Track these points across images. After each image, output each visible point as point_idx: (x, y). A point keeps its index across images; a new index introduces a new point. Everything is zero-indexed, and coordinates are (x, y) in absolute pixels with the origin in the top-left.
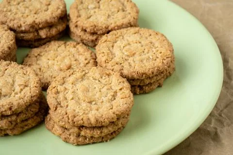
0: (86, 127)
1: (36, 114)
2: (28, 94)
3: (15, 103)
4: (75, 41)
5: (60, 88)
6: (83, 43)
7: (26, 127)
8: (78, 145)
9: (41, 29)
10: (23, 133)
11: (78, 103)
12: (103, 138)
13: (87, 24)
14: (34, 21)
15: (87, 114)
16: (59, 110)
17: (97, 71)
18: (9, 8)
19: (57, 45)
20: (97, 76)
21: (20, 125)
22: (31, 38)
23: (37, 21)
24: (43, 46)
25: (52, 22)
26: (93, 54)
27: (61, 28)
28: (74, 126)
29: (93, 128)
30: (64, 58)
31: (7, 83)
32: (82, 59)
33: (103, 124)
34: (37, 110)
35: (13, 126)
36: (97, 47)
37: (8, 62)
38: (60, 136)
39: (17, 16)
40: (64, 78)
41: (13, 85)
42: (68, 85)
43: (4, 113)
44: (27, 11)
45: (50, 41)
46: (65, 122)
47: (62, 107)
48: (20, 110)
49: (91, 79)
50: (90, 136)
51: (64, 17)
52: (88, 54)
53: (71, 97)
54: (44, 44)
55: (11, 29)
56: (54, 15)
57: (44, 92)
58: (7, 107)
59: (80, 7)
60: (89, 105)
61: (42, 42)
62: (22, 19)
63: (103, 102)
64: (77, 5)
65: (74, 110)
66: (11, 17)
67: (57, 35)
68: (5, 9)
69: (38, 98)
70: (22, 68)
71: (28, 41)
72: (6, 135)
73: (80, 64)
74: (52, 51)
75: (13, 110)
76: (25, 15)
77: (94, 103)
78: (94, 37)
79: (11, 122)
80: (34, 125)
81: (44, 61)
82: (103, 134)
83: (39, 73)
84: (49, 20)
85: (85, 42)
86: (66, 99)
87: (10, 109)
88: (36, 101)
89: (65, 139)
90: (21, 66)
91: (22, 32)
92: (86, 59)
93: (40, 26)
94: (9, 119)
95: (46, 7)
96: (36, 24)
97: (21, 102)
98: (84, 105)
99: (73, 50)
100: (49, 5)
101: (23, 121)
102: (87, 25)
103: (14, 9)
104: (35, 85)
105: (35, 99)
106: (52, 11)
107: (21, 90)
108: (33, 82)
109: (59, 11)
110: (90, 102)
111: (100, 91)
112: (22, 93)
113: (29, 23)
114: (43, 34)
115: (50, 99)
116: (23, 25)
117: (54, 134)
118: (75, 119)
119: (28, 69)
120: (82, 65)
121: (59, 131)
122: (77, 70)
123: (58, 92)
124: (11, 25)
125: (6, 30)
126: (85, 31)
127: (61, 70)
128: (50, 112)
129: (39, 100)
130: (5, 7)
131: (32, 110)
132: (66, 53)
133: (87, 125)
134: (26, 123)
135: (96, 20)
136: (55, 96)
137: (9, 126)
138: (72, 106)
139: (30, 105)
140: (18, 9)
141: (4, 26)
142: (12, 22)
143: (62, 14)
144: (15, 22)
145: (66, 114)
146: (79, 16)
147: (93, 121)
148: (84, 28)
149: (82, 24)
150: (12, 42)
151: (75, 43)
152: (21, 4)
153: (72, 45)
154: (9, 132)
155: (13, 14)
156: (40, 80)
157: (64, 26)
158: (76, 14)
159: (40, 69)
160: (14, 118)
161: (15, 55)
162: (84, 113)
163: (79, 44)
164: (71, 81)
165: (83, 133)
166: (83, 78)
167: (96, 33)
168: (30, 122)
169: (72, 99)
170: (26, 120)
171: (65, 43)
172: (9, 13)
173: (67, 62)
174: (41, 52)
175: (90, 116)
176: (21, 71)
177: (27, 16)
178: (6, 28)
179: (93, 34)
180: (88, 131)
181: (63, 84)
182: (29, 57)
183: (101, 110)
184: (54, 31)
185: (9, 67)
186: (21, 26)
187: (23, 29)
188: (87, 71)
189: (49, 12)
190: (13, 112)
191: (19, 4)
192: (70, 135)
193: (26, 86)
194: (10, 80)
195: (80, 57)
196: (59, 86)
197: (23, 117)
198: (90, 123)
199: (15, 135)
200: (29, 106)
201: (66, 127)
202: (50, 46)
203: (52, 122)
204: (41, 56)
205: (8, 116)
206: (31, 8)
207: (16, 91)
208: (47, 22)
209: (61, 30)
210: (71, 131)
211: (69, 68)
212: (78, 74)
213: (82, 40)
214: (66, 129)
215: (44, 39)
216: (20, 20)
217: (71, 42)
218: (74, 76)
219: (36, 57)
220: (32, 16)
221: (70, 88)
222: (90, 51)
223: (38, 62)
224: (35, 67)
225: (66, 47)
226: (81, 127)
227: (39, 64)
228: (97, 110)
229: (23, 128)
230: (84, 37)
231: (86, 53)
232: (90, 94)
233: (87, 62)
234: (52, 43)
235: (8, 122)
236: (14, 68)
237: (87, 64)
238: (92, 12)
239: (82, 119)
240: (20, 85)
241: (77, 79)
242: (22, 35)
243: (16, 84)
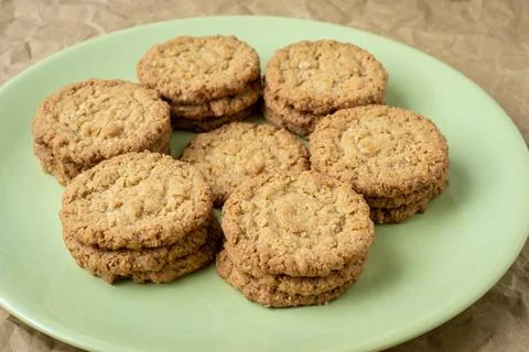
0: (289, 277)
1: (201, 248)
2: (190, 213)
3: (167, 228)
4: (273, 125)
5: (244, 204)
6: (286, 128)
7: (183, 271)
8: (272, 307)
9: (216, 100)
10: (177, 280)
11: (277, 232)
12: (317, 297)
13: (296, 96)
14: (204, 86)
15: (292, 253)
16: (243, 243)
17: (311, 177)
18: (161, 61)
19: (242, 130)
20: (311, 186)
21: (172, 266)
22: (198, 115)
23: (209, 86)
24: (218, 130)
25: (234, 90)
26: (303, 148)
27: (249, 99)
28: (268, 273)
29: (302, 279)
30: (253, 151)
31: (154, 191)
32: (283, 156)
33: (320, 273)
34: (203, 241)
35: (160, 267)
36: (311, 137)
37: (156, 155)
38: (240, 289)
39: (174, 75)
40: (252, 188)
41: (163, 196)
42: (260, 201)
43: (146, 243)
44: (192, 67)
45: (228, 122)
46: (252, 265)
47: (247, 238)
48: (174, 240)
49: (300, 191)
50: (294, 292)
51: (256, 82)
52: (294, 149)
53: (264, 222)
54: (219, 126)
55: (164, 98)
56: (239, 78)
57: (216, 212)
58: (151, 233)
59: (284, 65)
60: (295, 237)
61: (216, 122)
62: (183, 81)
63: (319, 234)
64: (280, 63)
65: (269, 246)
66: (164, 77)
67: (241, 111)
68: (154, 63)
69: (207, 220)
70: (181, 166)
71: (191, 120)
72: (148, 282)
73: (280, 164)
74: (231, 141)
75: (162, 238)
76: (189, 75)
77: (304, 234)
78: (308, 119)
79: (157, 259)
80: (196, 267)
81: (217, 157)
82: (318, 292)
83: (209, 177)
84: (229, 87)
85: (289, 126)
86: (255, 224)
87: (158, 236)
88: (202, 226)
89: (251, 294)
90: (178, 162)
91: (182, 104)
92: (291, 157)
93: (214, 95)
94: (156, 254)
95: (225, 62)
96: (207, 91)
97: (177, 225)
98: (287, 237)
99: (268, 140)
100: (231, 58)
101: (177, 259)
102: (296, 97)
103: (169, 63)
104: (202, 197)
105: (201, 221)
106: (236, 69)
107: (178, 204)
108: (199, 192)
109: (248, 71)
110: (298, 233)
111: (316, 215)
112: (180, 210)
113: (195, 89)
114: (218, 108)
115: (228, 223)
116: (184, 91)
117: (231, 284)
118: (271, 262)
119: (192, 169)
120: (283, 166)
121: (241, 280)
122: (277, 175)
123: (241, 213)
124: (163, 90)
125: (155, 100)
126: (292, 107)
127: (247, 174)
128: (226, 245)
129: (207, 224)
130: (153, 59)
131: (195, 240)
132: (256, 144)
133: (291, 274)
134: (182, 263)
135: (311, 90)
136: (236, 218)
137: (153, 267)
138: (265, 238)
139: (191, 232)
140: (176, 63)
141: (151, 91)
142: (166, 86)
143: (251, 75)
144: (172, 85)
145: (255, 251)
146: (282, 81)
147: (301, 265)
148: (290, 102)
149: (287, 95)
150: (164, 121)
151: (273, 128)
152: (181, 56)
153: (267, 131)
154: (153, 277)
155: (168, 72)
156: (211, 189)
157: (255, 96)
158: (277, 78)
159: (210, 170)
160: (163, 253)
161: (168, 144)
162: (286, 252)
163: (279, 129)
164: (265, 194)
165: (282, 287)
166: (286, 189)
167: (311, 113)
168: (189, 261)
169: (267, 225)
170: (184, 258)
171: (255, 127)
172: (161, 71)
173: (258, 160)
174: (213, 141)
175: (297, 257)
176: (178, 172)
177: (193, 76)
178: (155, 96)
179: (305, 112)
180: (292, 284)
181: (251, 197)
182: (193, 148)
183: (316, 248)
184: (237, 105)
185: (158, 163)
186: (181, 93)
187: (184, 98)
188: (293, 179)
189: (230, 71)
190: (162, 242)
191: (178, 55)
192: (259, 289)
193: (186, 198)
194: (159, 186)
195: (281, 152)
196: (244, 202)
197: (178, 251)
198: (297, 270)
199: (162, 283)
200: (189, 234)
201: (254, 274)
202: (228, 132)
203: (228, 264)
204: (213, 147)
205: (153, 249)
206: (198, 62)
207: (168, 206)
208: (225, 88)
209: (248, 104)
210: (262, 281)
211: (261, 170)
212: (278, 183)
213: (285, 124)
214: (253, 277)
215: (219, 118)
216: (179, 83)
217: (265, 125)
218: (271, 184)
219: (205, 148)
220: (201, 76)
221: (263, 207)
222: (298, 143)
223: (207, 158)
224: (202, 165)
225: (256, 135)
226: (280, 276)
227: (208, 162)
228: (310, 247)
229: (177, 271)
230: (289, 118)
231: (291, 146)
232: (298, 219)
233: (292, 161)
234: (233, 125)
235: (152, 259)
236: (166, 164)
237: (293, 165)
238: (306, 73)
239: (283, 263)
240: (176, 196)
241: (275, 192)
242: (181, 109)
243: (169, 193)
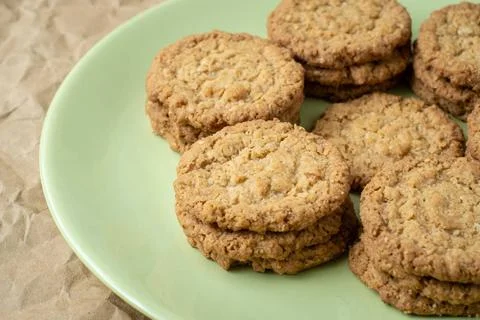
0: (436, 281)
1: (333, 237)
2: (324, 196)
3: (297, 210)
4: (422, 99)
5: (388, 192)
6: (438, 104)
7: (311, 262)
8: (413, 315)
9: (357, 65)
10: (302, 272)
11: (424, 227)
12: (467, 308)
13: (453, 67)
14: (346, 48)
15: (442, 253)
16: (385, 237)
17: (468, 166)
18: (296, 15)
19: (385, 103)
20: (468, 177)
21: (299, 255)
22: (334, 81)
23: (351, 48)
24: (356, 101)
25: (380, 55)
26: (457, 130)
27: (396, 67)
28: (413, 275)
29: (451, 284)
30: (397, 130)
31: (284, 167)
32: (433, 137)
33: (473, 279)
34: (336, 230)
35: (286, 254)
36: (470, 117)
37: (288, 125)
38: (376, 290)
39: (310, 34)
40: (397, 172)
41: (294, 173)
42: (407, 189)
43: (271, 226)
44: (332, 25)
45: (369, 93)
46: (394, 262)
47: (389, 231)
48: (303, 226)
49: (455, 182)
50: (441, 299)
51: (405, 48)
52: (446, 129)
53: (411, 213)
54: (358, 96)
55: (297, 59)
56: (386, 40)
57: (353, 198)
58: (280, 215)
59: (441, 29)
60: (446, 234)
61: (354, 92)
62: (321, 41)
63: (475, 233)
64: (436, 27)
65: (416, 242)
66: (299, 34)
67: (385, 81)
68: (288, 17)
69: (341, 206)
70: (314, 140)
71: (325, 86)
72: (269, 271)
73: (429, 146)
74: (373, 114)
75: (291, 223)
76: (328, 33)
77: (457, 232)
78: (465, 96)
79: (282, 246)
80: (326, 259)
81: (355, 132)
82: (469, 301)
83: (345, 156)
84: (374, 51)
85: (442, 102)
86: (399, 215)
87: (286, 220)
88: (337, 212)
89: (388, 296)
90: (312, 136)
91: (318, 67)
92: (442, 139)
93: (356, 59)
94: (281, 240)
95: (370, 22)
96: (348, 54)
97: (309, 208)
98: (437, 234)
99: (416, 117)
100: (377, 17)
101: (305, 248)
102: (453, 69)
103: (305, 18)
104: (339, 178)
105: (335, 206)
106: (383, 30)
107: (311, 185)
108: (335, 173)
109: (397, 34)
110: (450, 230)
111: (472, 210)
112: (312, 191)
113: (334, 51)
114: (359, 75)
115: (367, 211)
116: (322, 52)
117: (365, 283)
118: (417, 261)
119: (327, 144)
120: (433, 149)
121: (378, 279)
122: (427, 160)
123: (383, 200)
124: (297, 50)
125: (287, 60)
126: (447, 80)
127: (389, 155)
128: (364, 237)
129: (341, 210)
130: (287, 13)
131: (327, 228)
132: (401, 121)
133: (439, 277)
134: (311, 253)
135: (473, 61)
136: (377, 206)
137: (278, 255)
138: (411, 232)
139: (324, 218)
140: (313, 19)
141: (284, 50)
142: (301, 45)
143: (401, 39)
144: (308, 44)
145: (399, 247)
146: (438, 48)
147: (452, 268)
148: (445, 75)
149: (442, 66)
150: (297, 86)
151: (422, 104)
152: (319, 11)
153: (416, 106)
154: (275, 266)
155: (304, 29)
156: (349, 170)
157: (403, 64)
158: (432, 44)
159: (347, 147)
160: (290, 239)
161: (297, 113)
162: (435, 251)
163: (429, 105)
164: (412, 181)
165: (427, 292)
166: (437, 177)
167: (470, 89)
168: (319, 251)
169: (413, 218)
170: (313, 247)
171: (401, 101)
172: (296, 26)
173: (402, 139)
174: (350, 113)
175: (448, 258)
176: (311, 147)
177: (332, 35)
178: (288, 56)
179: (462, 88)
180: (439, 290)
181: (396, 184)
182: (327, 120)
183: (470, 250)
184: (381, 74)
185: (289, 134)
186: (317, 54)
187: (321, 60)
188: (446, 165)
189: (376, 33)
190: (290, 227)
191: (316, 9)
192: (399, 291)
193: (320, 178)
194: (289, 161)
195: (431, 133)
196: (387, 188)
197: (307, 239)
198: (447, 274)
199: (285, 274)
200: (321, 220)
201: (394, 273)
202: (370, 103)
203: (363, 259)
204: (350, 120)
205: (278, 234)
206: (339, 20)
207: (299, 185)
208: (370, 53)
209: (395, 73)
210: (403, 283)
211: (406, 152)
212: (428, 169)
213: (436, 99)
214: (392, 277)
215: (359, 86)
216: (316, 43)
217: (413, 99)
218: (420, 170)
219: (341, 121)
220: (342, 36)
221: (410, 196)
222: (452, 124)
223: (343, 132)
224: (337, 140)
225: (401, 110)
226: (426, 279)
227: (345, 137)
228: (463, 248)
229: (303, 261)
230: (443, 92)
231: (443, 127)
232: (451, 213)
233: (444, 144)
234: (375, 96)
235: (277, 246)
236: (298, 136)
237: (444, 148)
238: (466, 42)
239: (431, 263)
240: (308, 175)
241: (425, 179)
242: (316, 73)
243: (301, 171)
